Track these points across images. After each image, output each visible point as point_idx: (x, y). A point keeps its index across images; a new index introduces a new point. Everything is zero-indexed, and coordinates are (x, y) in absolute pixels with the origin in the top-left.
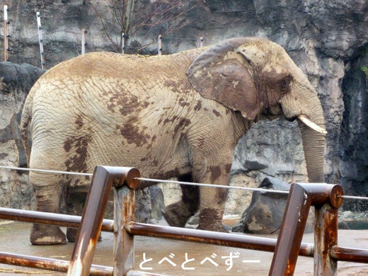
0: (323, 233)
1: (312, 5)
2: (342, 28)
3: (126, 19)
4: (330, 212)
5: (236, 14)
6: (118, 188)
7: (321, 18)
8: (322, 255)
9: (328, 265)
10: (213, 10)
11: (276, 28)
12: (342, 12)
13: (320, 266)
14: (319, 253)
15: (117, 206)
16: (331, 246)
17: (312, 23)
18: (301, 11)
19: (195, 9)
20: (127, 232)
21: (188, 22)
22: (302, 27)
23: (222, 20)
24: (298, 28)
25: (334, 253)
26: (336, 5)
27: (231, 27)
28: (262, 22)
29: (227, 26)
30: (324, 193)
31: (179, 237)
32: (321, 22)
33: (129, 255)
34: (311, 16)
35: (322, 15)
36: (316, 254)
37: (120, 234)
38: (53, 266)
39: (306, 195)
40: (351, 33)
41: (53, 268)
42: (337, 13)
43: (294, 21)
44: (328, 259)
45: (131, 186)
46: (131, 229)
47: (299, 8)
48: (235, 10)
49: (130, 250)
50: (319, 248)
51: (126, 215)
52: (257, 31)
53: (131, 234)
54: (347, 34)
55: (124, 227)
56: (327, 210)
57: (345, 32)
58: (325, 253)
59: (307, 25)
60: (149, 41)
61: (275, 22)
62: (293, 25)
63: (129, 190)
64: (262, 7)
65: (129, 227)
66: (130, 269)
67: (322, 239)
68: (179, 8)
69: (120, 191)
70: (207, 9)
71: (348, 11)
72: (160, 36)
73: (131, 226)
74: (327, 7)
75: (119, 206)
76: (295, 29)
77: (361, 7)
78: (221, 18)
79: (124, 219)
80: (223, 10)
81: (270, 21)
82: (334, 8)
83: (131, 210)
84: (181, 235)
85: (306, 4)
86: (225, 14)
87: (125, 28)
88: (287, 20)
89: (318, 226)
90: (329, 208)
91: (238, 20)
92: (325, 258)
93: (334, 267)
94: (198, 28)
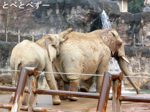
0: (116, 91)
1: (70, 20)
2: (79, 28)
3: (7, 24)
4: (119, 83)
5: (43, 23)
6: (30, 75)
7: (73, 24)
8: (116, 99)
9: (118, 103)
10: (35, 22)
11: (57, 28)
12: (80, 22)
13: (115, 103)
14: (115, 98)
15: (29, 82)
16: (119, 95)
17: (70, 26)
18: (66, 22)
19: (29, 22)
20: (34, 92)
21: (27, 26)
22: (66, 27)
23: (38, 25)
24: (65, 28)
25: (121, 98)
26: (78, 20)
27: (41, 28)
28: (52, 26)
29: (40, 27)
30: (117, 75)
31: (55, 94)
32: (73, 26)
33: (34, 101)
34: (69, 24)
35: (73, 23)
36: (114, 99)
37: (31, 93)
38: (3, 106)
39: (111, 76)
40: (82, 29)
41: (3, 107)
42: (78, 22)
43: (64, 25)
44: (118, 100)
45: (35, 75)
46: (35, 91)
47: (65, 21)
48: (43, 22)
49: (34, 99)
50: (115, 96)
51: (33, 86)
52: (51, 29)
53: (35, 93)
54: (81, 29)
55: (32, 91)
56: (118, 82)
57: (80, 29)
58: (117, 98)
59: (68, 27)
60: (14, 32)
61: (57, 25)
62: (63, 26)
63: (34, 76)
64: (52, 21)
65: (34, 91)
66: (35, 107)
67: (116, 93)
68: (24, 21)
69: (31, 77)
70: (33, 22)
71: (82, 22)
72: (19, 30)
73: (35, 90)
74: (75, 21)
75: (30, 83)
76: (64, 28)
77: (86, 21)
78: (38, 24)
79: (32, 88)
80: (39, 22)
81: (55, 25)
82: (77, 21)
83: (35, 84)
84: (57, 93)
85: (67, 20)
86: (39, 23)
87: (6, 27)
88: (61, 25)
89: (114, 88)
90: (119, 81)
91: (44, 25)
92: (117, 100)
93: (121, 104)
94: (30, 28)
